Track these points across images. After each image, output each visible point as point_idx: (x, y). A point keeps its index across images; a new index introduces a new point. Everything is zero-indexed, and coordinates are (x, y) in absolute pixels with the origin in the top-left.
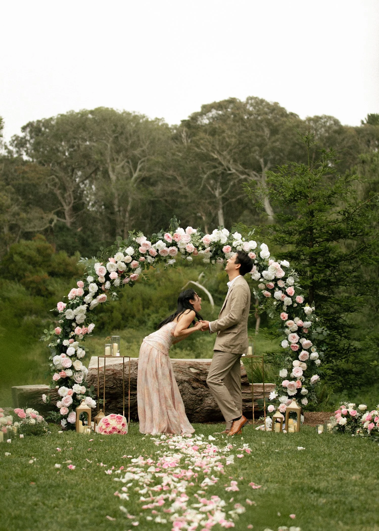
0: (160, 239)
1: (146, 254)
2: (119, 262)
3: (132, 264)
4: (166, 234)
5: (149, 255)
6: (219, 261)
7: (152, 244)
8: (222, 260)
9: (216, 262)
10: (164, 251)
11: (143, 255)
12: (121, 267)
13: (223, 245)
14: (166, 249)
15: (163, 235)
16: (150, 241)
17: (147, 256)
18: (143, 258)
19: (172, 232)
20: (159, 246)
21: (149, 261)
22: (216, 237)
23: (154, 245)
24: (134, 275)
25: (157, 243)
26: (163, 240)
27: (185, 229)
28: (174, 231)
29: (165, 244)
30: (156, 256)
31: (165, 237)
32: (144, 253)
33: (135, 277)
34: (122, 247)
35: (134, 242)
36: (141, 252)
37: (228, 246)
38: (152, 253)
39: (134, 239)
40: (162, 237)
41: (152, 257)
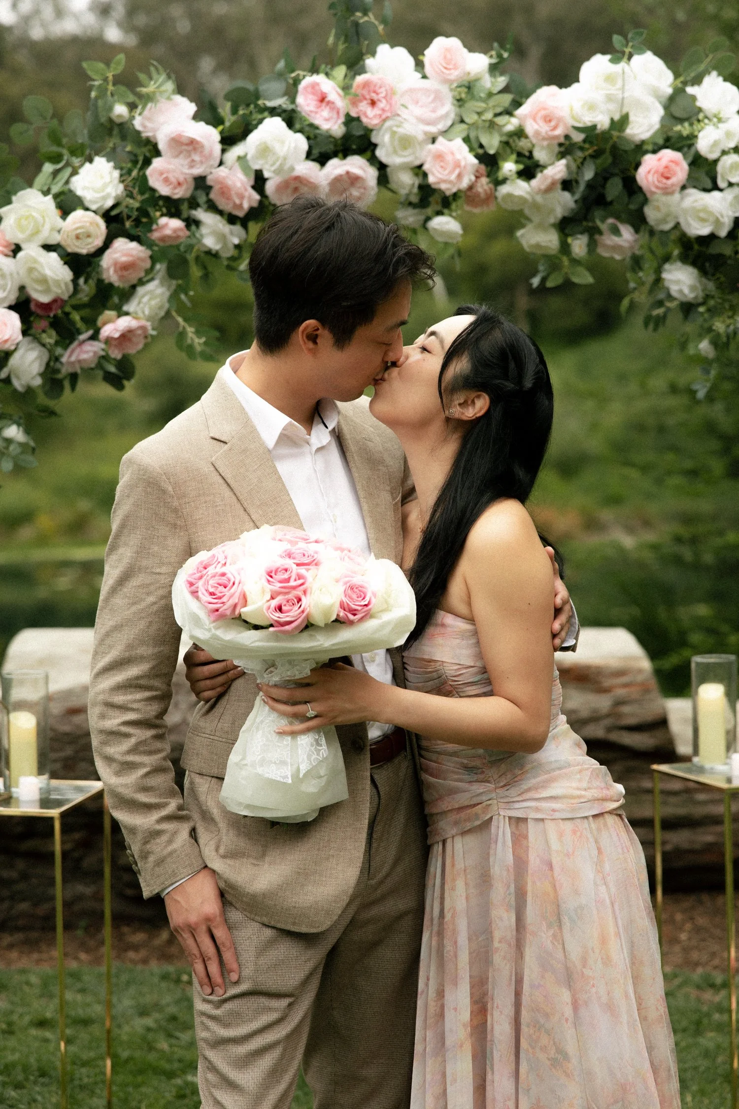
0: (273, 112)
1: (193, 203)
2: (32, 251)
3: (107, 260)
4: (309, 80)
5: (212, 207)
6: (609, 240)
7: (229, 141)
8: (627, 234)
9: (592, 245)
10: (296, 183)
11: (172, 207)
12: (44, 280)
13: (641, 149)
14: (307, 169)
15: (291, 92)
16: (215, 120)
17: (201, 214)
18: (175, 224)
19: (341, 71)
20: (265, 150)
21: (210, 242)
22: (598, 97)
23: (237, 150)
24: (123, 323)
25: (253, 138)
26: (291, 119)
27: (417, 52)
28: (355, 65)
29: (300, 142)
30: (255, 214)
31: (305, 102)
32: (179, 194)
33: (126, 336)
34: (55, 158)
35: (124, 130)
36: (164, 190)
37: (668, 154)
38: (225, 191)
39: (120, 110)
40: (280, 102)
41: (232, 219)
